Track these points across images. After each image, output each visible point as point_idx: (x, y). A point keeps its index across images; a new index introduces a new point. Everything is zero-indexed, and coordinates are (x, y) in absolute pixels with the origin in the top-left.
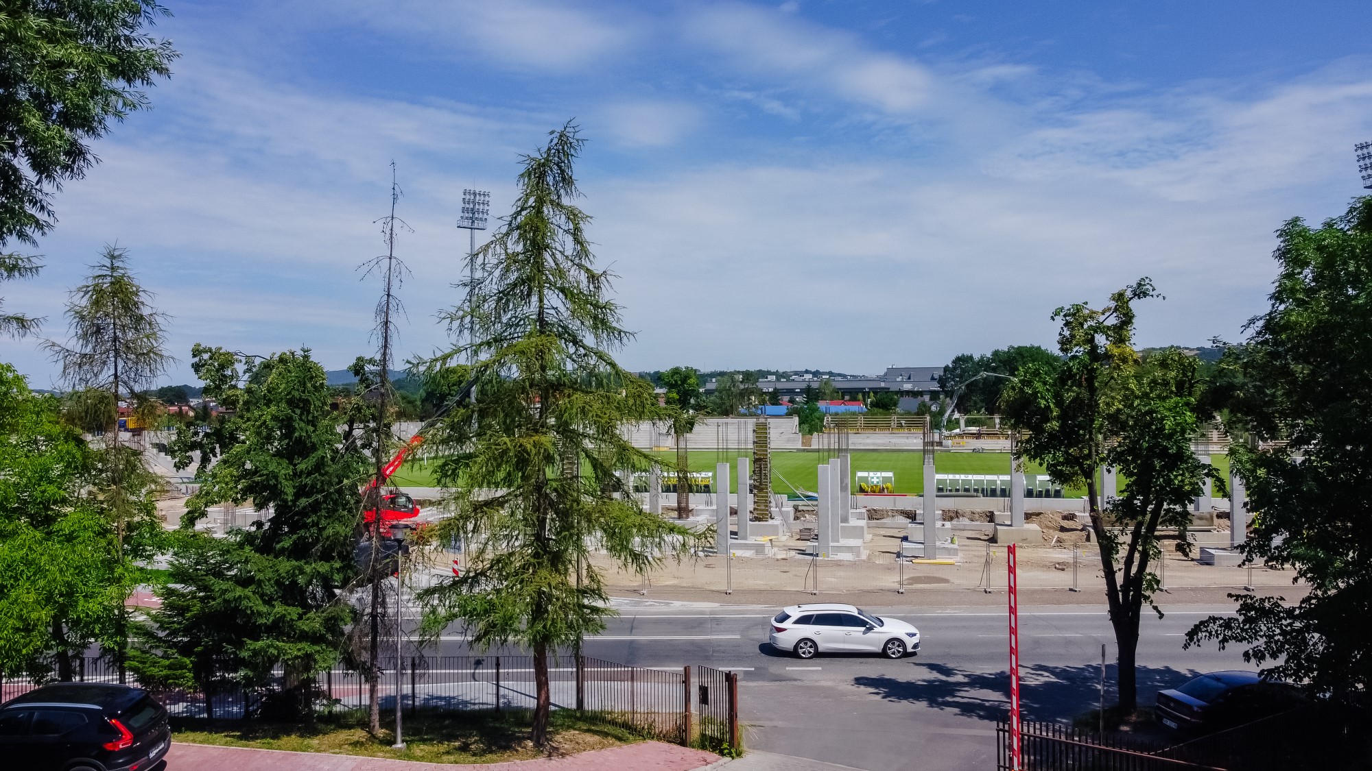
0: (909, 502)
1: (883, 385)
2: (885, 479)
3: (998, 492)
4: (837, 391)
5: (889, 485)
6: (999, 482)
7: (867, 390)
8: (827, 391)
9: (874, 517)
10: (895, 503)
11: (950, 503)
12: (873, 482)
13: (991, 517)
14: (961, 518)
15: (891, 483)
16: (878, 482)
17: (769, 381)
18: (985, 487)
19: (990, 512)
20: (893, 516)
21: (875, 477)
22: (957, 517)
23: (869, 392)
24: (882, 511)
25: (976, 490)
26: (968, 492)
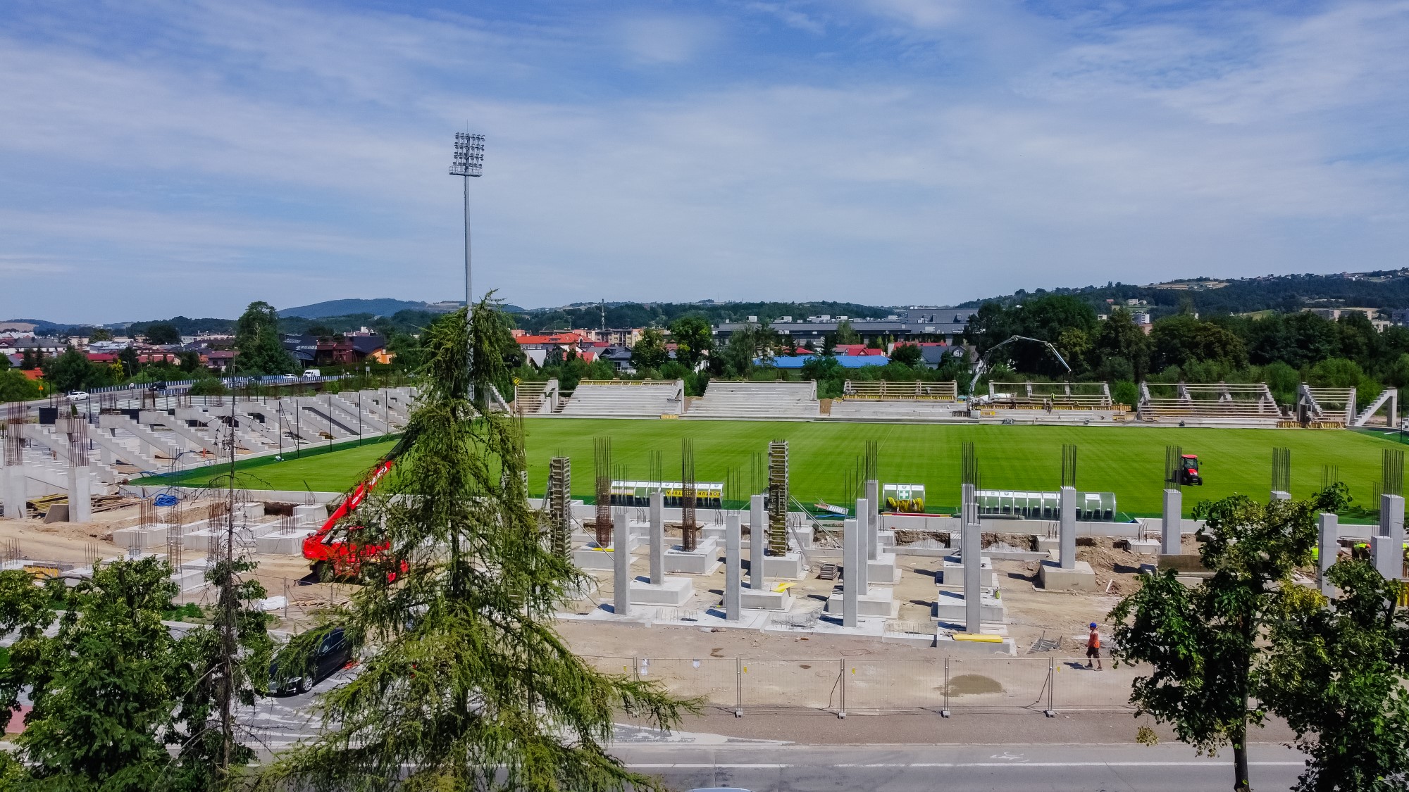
0: (942, 523)
1: (904, 327)
2: (916, 494)
3: (1042, 512)
4: (856, 333)
5: (919, 500)
6: (1043, 501)
7: (887, 332)
8: (845, 335)
9: (904, 539)
10: (926, 524)
11: (988, 526)
12: (901, 497)
13: (1034, 544)
14: (1000, 543)
15: (922, 498)
16: (907, 497)
17: (785, 323)
18: (1027, 506)
19: (1033, 536)
20: (924, 539)
21: (904, 491)
22: (996, 542)
23: (889, 335)
24: (912, 533)
25: (1017, 510)
26: (1007, 512)
